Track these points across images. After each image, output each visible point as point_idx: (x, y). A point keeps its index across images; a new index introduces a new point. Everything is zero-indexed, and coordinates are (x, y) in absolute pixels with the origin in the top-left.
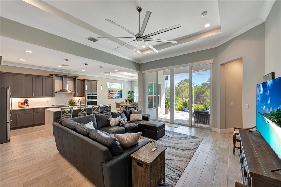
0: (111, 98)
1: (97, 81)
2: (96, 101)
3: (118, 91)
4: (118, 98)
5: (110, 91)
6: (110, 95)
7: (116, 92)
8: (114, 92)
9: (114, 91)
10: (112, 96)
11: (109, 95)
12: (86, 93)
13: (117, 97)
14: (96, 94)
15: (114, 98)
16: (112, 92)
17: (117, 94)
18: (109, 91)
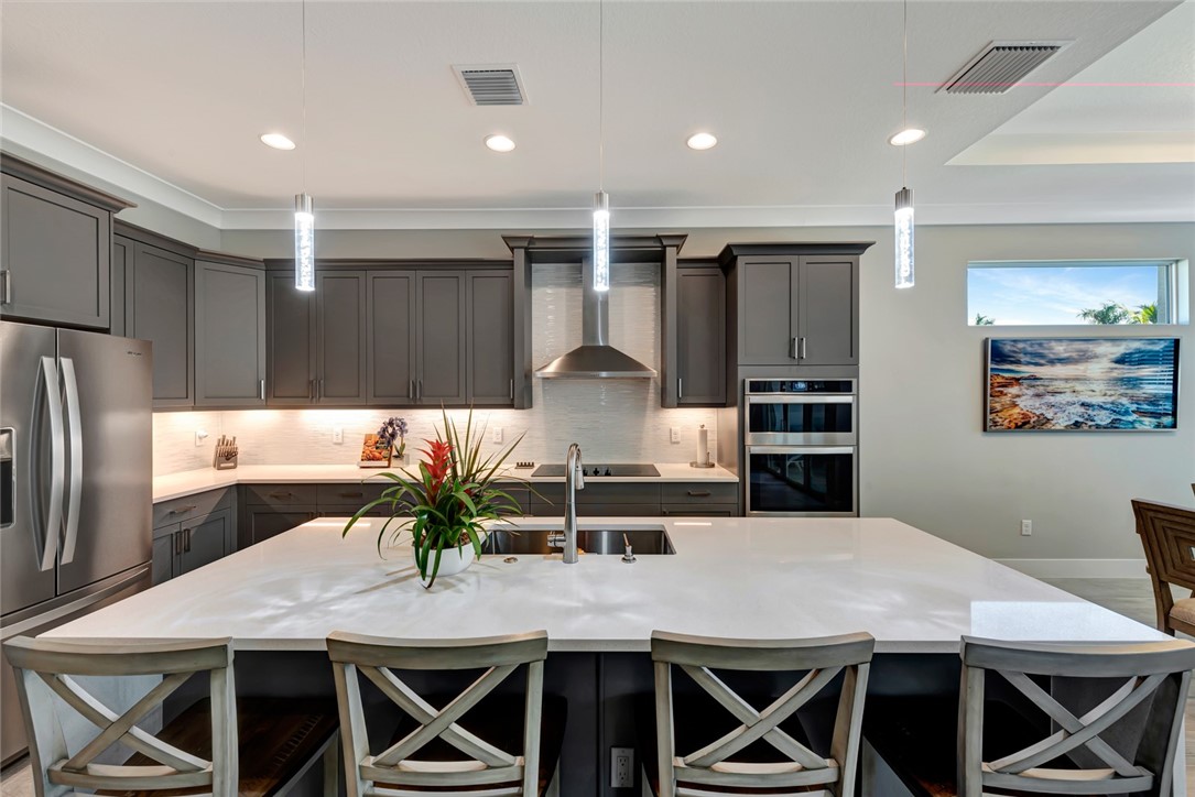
0: (1024, 425)
1: (861, 247)
2: (849, 456)
3: (1120, 350)
4: (1113, 426)
5: (1007, 348)
6: (1014, 390)
7: (1084, 357)
8: (1062, 361)
9: (1060, 349)
10: (1037, 402)
11: (991, 390)
12: (746, 374)
13: (1104, 418)
14: (845, 387)
15: (1062, 422)
16: (1039, 358)
17: (1100, 387)
18: (998, 353)
